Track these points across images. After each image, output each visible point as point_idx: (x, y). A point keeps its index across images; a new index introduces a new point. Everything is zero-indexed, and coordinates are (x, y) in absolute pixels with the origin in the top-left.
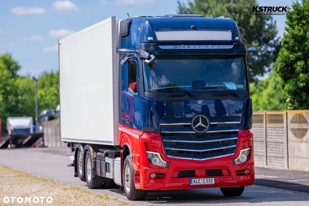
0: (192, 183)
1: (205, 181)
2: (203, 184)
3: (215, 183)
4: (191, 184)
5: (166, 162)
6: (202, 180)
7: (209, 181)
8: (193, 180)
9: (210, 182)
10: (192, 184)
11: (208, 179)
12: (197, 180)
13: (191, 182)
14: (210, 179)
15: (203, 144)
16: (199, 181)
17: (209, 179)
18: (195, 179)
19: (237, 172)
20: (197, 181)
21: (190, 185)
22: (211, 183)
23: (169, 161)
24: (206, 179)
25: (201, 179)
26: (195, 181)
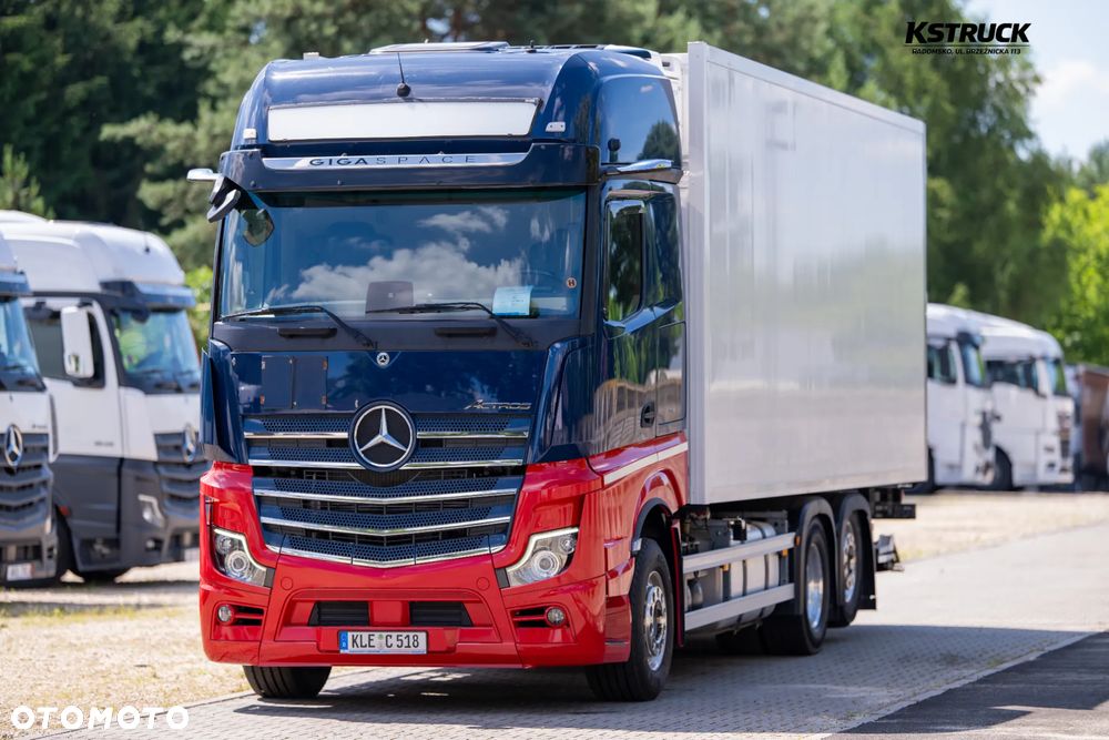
0: (346, 648)
1: (393, 641)
2: (385, 651)
3: (428, 652)
4: (342, 651)
5: (264, 569)
6: (381, 637)
7: (405, 643)
8: (350, 634)
9: (411, 644)
10: (346, 651)
11: (405, 634)
12: (365, 635)
13: (344, 644)
14: (411, 634)
15: (392, 509)
16: (370, 640)
17: (408, 636)
18: (355, 634)
19: (514, 614)
20: (365, 642)
21: (338, 652)
22: (412, 651)
23: (273, 564)
24: (394, 635)
25: (377, 634)
26: (358, 641)
